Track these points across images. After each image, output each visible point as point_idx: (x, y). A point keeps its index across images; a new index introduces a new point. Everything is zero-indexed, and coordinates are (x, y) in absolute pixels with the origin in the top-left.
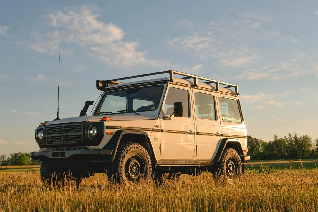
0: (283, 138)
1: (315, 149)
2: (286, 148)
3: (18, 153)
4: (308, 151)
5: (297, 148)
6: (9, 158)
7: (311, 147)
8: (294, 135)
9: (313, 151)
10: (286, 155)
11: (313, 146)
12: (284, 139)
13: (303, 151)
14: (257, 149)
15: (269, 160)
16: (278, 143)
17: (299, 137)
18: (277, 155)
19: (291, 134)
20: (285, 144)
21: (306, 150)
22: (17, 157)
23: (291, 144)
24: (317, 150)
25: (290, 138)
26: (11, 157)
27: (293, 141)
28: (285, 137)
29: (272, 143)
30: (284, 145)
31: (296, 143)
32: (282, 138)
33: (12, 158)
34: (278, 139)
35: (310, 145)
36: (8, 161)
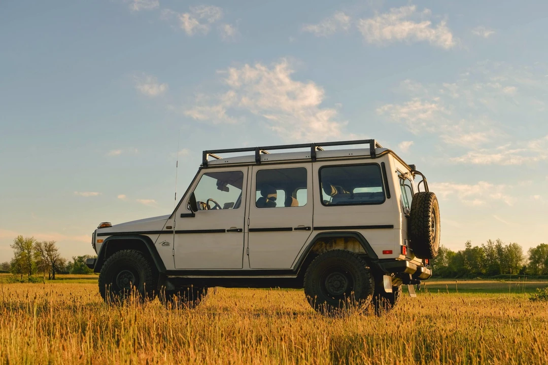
0: (480, 246)
1: (528, 265)
2: (483, 261)
3: (84, 256)
4: (516, 268)
5: (501, 262)
6: (70, 262)
7: (521, 261)
8: (496, 242)
9: (525, 267)
10: (484, 271)
11: (525, 260)
12: (481, 249)
13: (509, 267)
14: (440, 262)
15: (457, 278)
16: (471, 254)
17: (503, 246)
18: (469, 271)
19: (492, 241)
20: (482, 255)
21: (514, 265)
22: (83, 261)
23: (491, 255)
24: (530, 267)
25: (490, 247)
26: (73, 262)
27: (494, 251)
28: (483, 245)
29: (462, 253)
30: (481, 257)
31: (499, 254)
32: (477, 247)
33: (75, 263)
34: (472, 248)
35: (519, 259)
36: (68, 268)
